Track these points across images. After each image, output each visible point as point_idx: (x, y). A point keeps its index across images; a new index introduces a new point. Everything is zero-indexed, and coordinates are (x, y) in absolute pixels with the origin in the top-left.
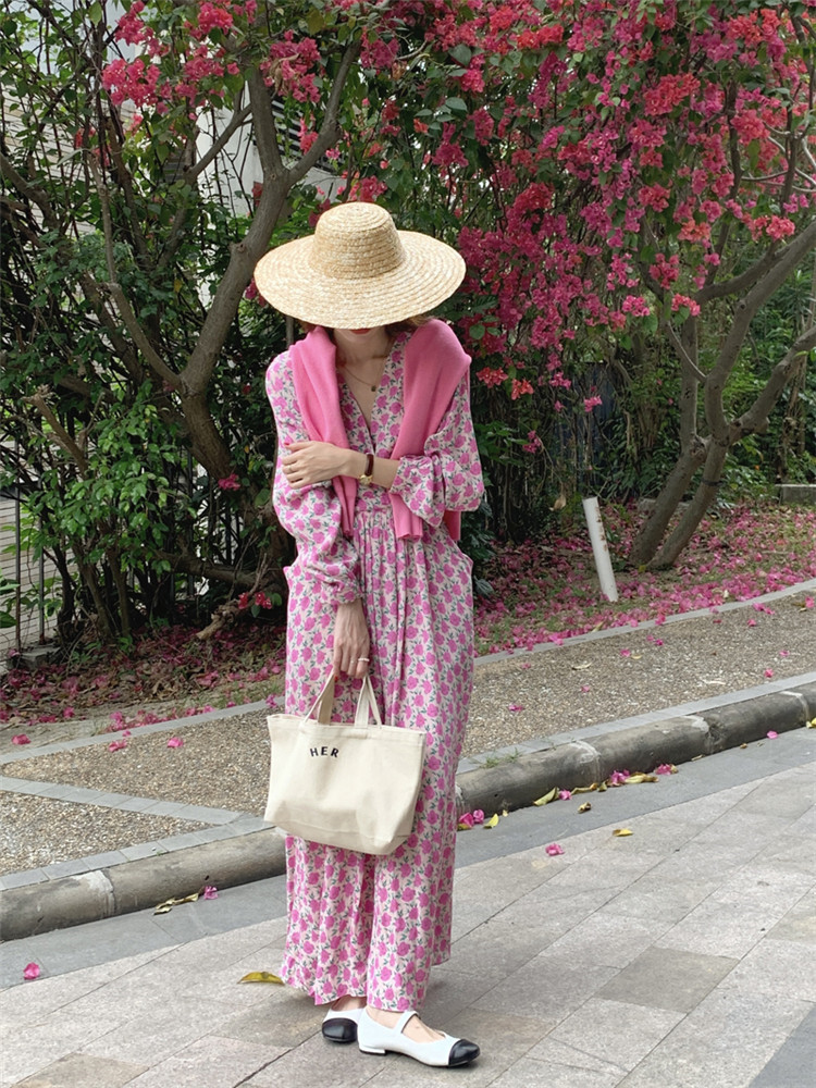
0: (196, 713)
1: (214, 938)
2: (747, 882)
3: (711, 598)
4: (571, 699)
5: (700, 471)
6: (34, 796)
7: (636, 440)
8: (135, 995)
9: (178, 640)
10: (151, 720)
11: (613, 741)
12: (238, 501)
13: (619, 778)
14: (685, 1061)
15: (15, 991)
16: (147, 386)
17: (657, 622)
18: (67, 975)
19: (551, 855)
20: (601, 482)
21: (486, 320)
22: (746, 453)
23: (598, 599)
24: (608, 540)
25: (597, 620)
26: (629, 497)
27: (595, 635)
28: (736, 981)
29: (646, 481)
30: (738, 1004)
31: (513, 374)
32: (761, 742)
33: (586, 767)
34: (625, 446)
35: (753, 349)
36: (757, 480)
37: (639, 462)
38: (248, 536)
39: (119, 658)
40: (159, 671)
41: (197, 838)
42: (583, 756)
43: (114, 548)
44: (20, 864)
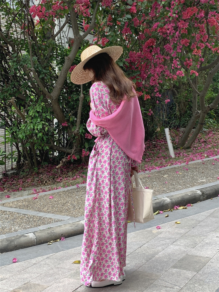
0: (57, 189)
1: (64, 251)
2: (213, 237)
3: (201, 157)
4: (162, 185)
5: (198, 120)
6: (13, 212)
7: (179, 111)
8: (44, 267)
9: (50, 168)
10: (44, 191)
11: (174, 197)
12: (67, 129)
13: (176, 207)
14: (197, 285)
15: (10, 266)
16: (42, 97)
17: (186, 164)
18: (24, 261)
19: (158, 229)
20: (169, 123)
21: (137, 78)
22: (211, 115)
23: (169, 157)
24: (172, 140)
25: (169, 163)
26: (177, 128)
27: (168, 167)
28: (211, 264)
29: (182, 123)
30: (211, 270)
31: (145, 93)
32: (216, 197)
33: (167, 205)
34: (176, 113)
35: (213, 85)
36: (214, 123)
37: (180, 118)
38: (70, 139)
39: (34, 173)
40: (45, 177)
41: (59, 224)
42: (166, 201)
43: (32, 143)
44: (10, 231)
